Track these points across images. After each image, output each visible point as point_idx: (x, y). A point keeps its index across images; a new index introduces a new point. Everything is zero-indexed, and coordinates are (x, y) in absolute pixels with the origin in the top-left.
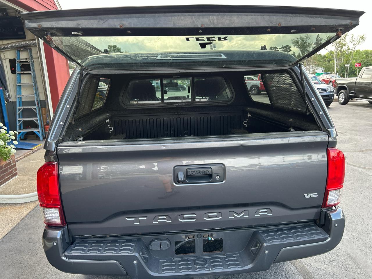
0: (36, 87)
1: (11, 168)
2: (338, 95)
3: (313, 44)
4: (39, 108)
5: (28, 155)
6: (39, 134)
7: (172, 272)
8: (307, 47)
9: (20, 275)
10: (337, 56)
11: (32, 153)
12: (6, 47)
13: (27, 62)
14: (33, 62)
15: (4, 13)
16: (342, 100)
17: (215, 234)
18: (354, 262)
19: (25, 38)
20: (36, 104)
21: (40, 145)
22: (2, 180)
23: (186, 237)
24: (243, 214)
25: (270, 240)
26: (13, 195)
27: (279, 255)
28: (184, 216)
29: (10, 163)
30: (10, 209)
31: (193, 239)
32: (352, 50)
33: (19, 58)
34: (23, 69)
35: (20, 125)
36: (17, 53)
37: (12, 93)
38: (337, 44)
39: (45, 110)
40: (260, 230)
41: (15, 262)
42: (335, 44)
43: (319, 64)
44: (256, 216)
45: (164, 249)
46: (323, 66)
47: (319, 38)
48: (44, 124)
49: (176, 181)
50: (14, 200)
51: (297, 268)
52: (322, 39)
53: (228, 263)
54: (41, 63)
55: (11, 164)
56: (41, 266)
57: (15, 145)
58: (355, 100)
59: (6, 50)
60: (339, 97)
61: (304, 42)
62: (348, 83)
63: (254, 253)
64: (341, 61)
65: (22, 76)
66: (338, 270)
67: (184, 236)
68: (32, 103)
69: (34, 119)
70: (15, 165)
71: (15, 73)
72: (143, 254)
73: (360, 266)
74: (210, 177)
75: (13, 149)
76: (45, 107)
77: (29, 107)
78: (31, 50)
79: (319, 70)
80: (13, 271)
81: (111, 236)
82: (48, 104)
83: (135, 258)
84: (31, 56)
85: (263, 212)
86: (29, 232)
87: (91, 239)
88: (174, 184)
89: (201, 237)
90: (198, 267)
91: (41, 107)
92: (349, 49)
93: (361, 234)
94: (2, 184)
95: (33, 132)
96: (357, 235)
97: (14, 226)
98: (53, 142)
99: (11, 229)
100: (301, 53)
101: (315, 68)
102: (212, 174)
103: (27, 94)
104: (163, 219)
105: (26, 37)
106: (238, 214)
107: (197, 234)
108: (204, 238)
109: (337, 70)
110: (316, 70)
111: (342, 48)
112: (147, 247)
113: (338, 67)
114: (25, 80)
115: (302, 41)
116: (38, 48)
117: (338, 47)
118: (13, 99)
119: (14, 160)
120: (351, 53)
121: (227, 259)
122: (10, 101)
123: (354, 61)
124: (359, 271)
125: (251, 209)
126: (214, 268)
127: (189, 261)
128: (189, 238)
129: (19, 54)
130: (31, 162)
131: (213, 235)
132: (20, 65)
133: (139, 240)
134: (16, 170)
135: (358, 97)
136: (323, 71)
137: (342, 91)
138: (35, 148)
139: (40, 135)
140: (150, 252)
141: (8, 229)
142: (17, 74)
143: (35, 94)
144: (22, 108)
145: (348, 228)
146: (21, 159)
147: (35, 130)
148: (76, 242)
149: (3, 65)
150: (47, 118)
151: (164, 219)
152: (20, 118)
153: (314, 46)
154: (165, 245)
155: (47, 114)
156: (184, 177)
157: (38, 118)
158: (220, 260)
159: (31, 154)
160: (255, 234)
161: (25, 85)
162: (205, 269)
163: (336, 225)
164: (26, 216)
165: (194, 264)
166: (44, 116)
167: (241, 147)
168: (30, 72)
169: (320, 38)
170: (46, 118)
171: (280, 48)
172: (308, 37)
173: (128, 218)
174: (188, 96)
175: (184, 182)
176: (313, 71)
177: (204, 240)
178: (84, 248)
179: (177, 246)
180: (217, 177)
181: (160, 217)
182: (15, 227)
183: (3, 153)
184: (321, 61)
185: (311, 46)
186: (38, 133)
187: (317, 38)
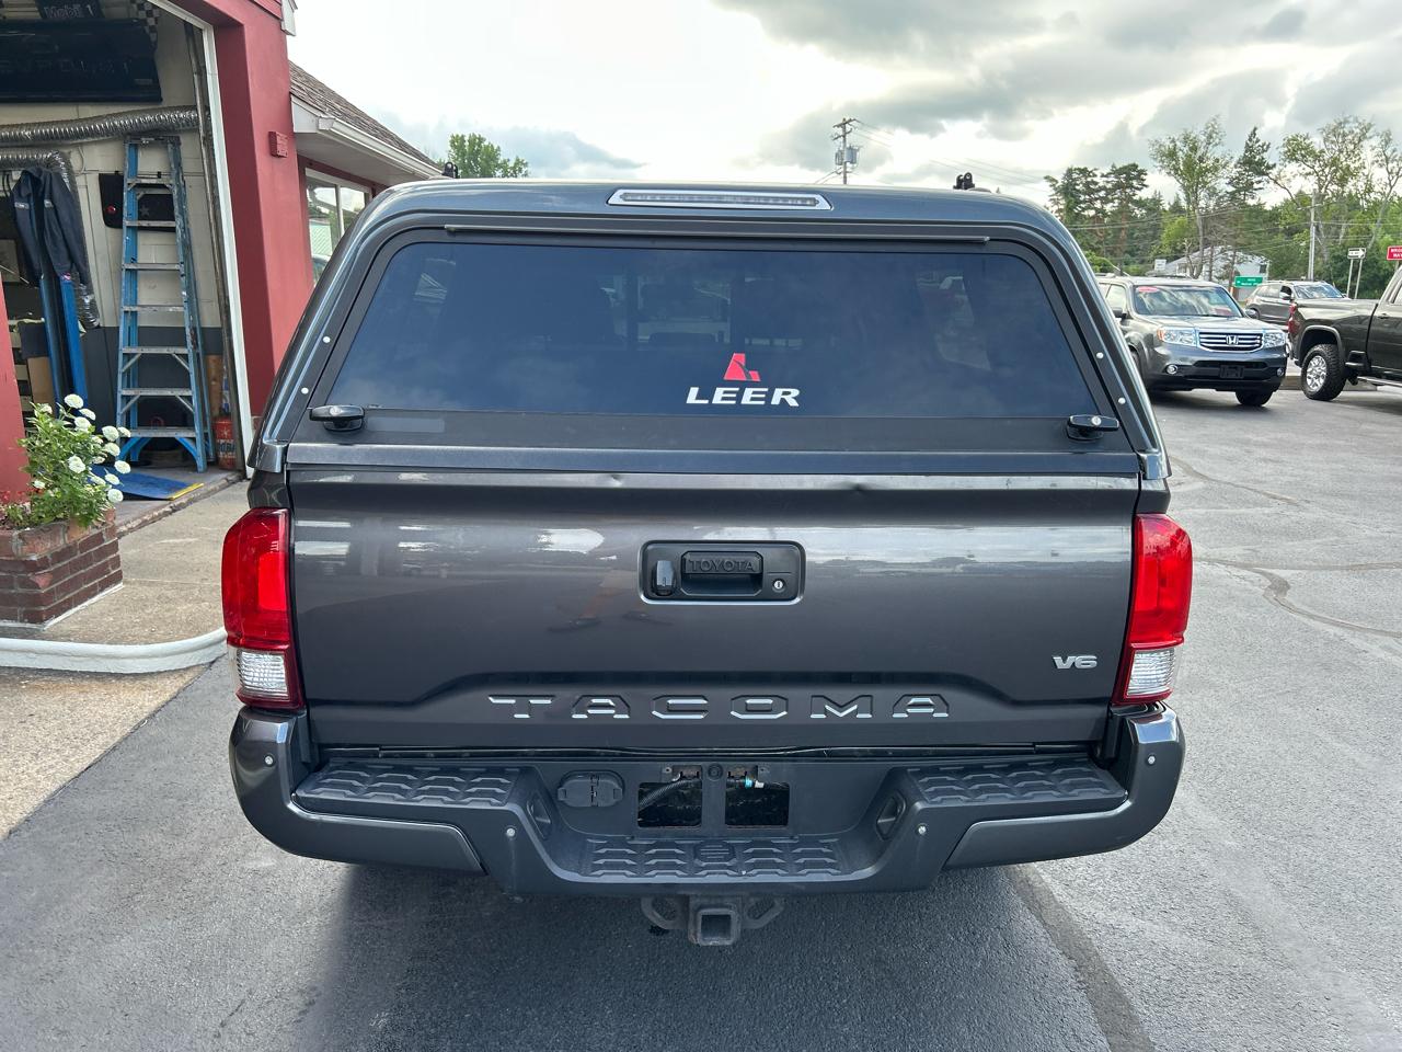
0: (189, 277)
1: (102, 553)
2: (1304, 363)
3: (1232, 165)
4: (198, 354)
5: (154, 520)
6: (193, 447)
7: (624, 874)
8: (1210, 175)
9: (134, 891)
10: (1321, 213)
11: (170, 513)
12: (90, 128)
13: (162, 186)
14: (182, 187)
15: (89, 6)
16: (1314, 384)
17: (765, 769)
18: (1246, 918)
19: (159, 100)
20: (189, 339)
21: (195, 487)
22: (72, 594)
23: (674, 774)
24: (855, 707)
25: (936, 793)
26: (109, 643)
27: (963, 842)
28: (670, 702)
29: (99, 538)
30: (97, 691)
31: (697, 780)
32: (1383, 194)
33: (134, 172)
34: (145, 211)
35: (128, 413)
36: (127, 152)
37: (103, 297)
38: (1327, 170)
39: (220, 365)
40: (912, 765)
41: (116, 853)
42: (1317, 169)
43: (1250, 244)
44: (895, 716)
45: (602, 804)
46: (1266, 252)
47: (1258, 141)
48: (211, 413)
49: (649, 591)
50: (112, 661)
51: (1044, 924)
52: (1268, 147)
53: (802, 860)
54: (212, 194)
55: (103, 541)
56: (203, 867)
57: (119, 475)
58: (1369, 387)
59: (91, 139)
60: (1304, 372)
61: (1199, 153)
62: (1345, 320)
63: (885, 832)
64: (1337, 234)
65: (142, 238)
66: (1184, 937)
67: (667, 769)
68: (174, 336)
69: (177, 393)
70: (114, 547)
71: (120, 226)
72: (536, 814)
73: (1263, 931)
74: (753, 582)
75: (114, 487)
76: (220, 353)
77: (165, 351)
78: (177, 143)
79: (1250, 267)
80: (110, 878)
81: (438, 756)
82: (231, 342)
83: (510, 819)
84: (179, 165)
85: (921, 706)
86: (162, 764)
87: (375, 761)
88: (642, 597)
89: (722, 774)
90: (704, 864)
91: (207, 353)
92: (1369, 190)
93: (1286, 835)
94: (70, 608)
95: (173, 438)
96: (1271, 838)
97: (112, 743)
98: (278, 447)
99: (102, 751)
100: (1182, 196)
101: (1234, 256)
102: (762, 574)
103: (157, 302)
104: (604, 707)
105: (163, 95)
106: (841, 707)
107: (708, 764)
108: (732, 781)
109: (1317, 269)
110: (1239, 263)
111: (1342, 186)
112: (551, 799)
113: (1322, 256)
114: (153, 250)
115: (1191, 149)
116: (204, 139)
117: (1329, 178)
118: (105, 319)
119: (113, 529)
120: (1377, 204)
121: (799, 850)
122: (96, 324)
123: (1388, 237)
124: (1255, 947)
125: (882, 694)
126: (755, 871)
127: (678, 847)
128: (683, 777)
129: (136, 157)
130: (165, 541)
131: (760, 772)
132: (138, 197)
133: (525, 771)
134: (117, 562)
135: (1379, 376)
136: (1263, 269)
137: (1318, 348)
138: (179, 496)
139: (198, 451)
140: (556, 810)
141: (91, 752)
142: (125, 228)
143: (186, 305)
144: (139, 351)
145: (1246, 816)
146: (131, 530)
147: (180, 434)
148: (331, 765)
149: (76, 192)
150: (225, 392)
151: (607, 706)
152: (128, 386)
153: (1235, 170)
154: (606, 791)
155: (225, 377)
156: (675, 578)
157: (192, 392)
158: (775, 850)
159: (167, 516)
160: (893, 776)
161: (152, 270)
162: (728, 871)
163: (1152, 760)
164: (152, 716)
165: (695, 857)
166: (213, 383)
167: (858, 493)
168: (172, 224)
169: (1260, 143)
170: (221, 393)
171: (1103, 176)
172: (1214, 135)
173: (494, 696)
174: (721, 335)
175: (671, 594)
176: (1225, 267)
177: (729, 785)
178: (356, 783)
179: (645, 800)
180: (778, 585)
181: (594, 701)
182: (114, 748)
183: (79, 501)
184: (1261, 232)
185: (1222, 172)
186: (190, 443)
187: (1250, 140)
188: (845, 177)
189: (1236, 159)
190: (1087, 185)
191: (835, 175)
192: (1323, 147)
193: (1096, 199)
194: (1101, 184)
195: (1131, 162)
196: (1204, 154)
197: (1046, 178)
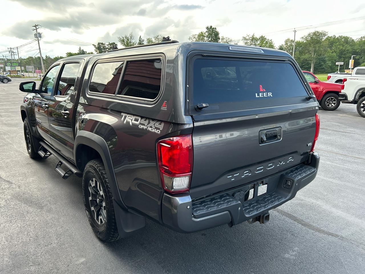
7: (255, 212)
17: (265, 181)
45: (241, 198)
52: (144, 40)
61: (129, 41)
63: (288, 187)
74: (276, 136)
88: (259, 144)
107: (256, 183)
115: (127, 40)
121: (273, 197)
126: (273, 203)
127: (254, 203)
154: (242, 194)
162: (269, 205)
169: (142, 39)
171: (107, 45)
172: (132, 37)
180: (279, 137)
187: (140, 38)
188: (38, 42)
189: (137, 43)
190: (104, 47)
191: (35, 40)
192: (155, 41)
193: (106, 51)
194: (107, 47)
195: (113, 42)
196: (131, 41)
197: (93, 45)
